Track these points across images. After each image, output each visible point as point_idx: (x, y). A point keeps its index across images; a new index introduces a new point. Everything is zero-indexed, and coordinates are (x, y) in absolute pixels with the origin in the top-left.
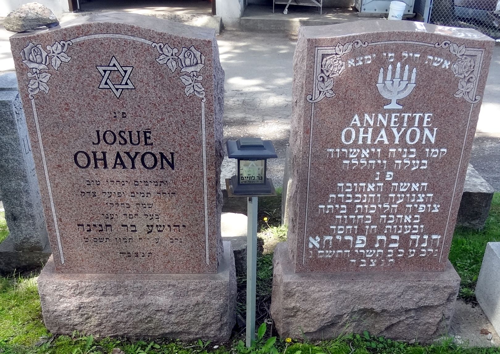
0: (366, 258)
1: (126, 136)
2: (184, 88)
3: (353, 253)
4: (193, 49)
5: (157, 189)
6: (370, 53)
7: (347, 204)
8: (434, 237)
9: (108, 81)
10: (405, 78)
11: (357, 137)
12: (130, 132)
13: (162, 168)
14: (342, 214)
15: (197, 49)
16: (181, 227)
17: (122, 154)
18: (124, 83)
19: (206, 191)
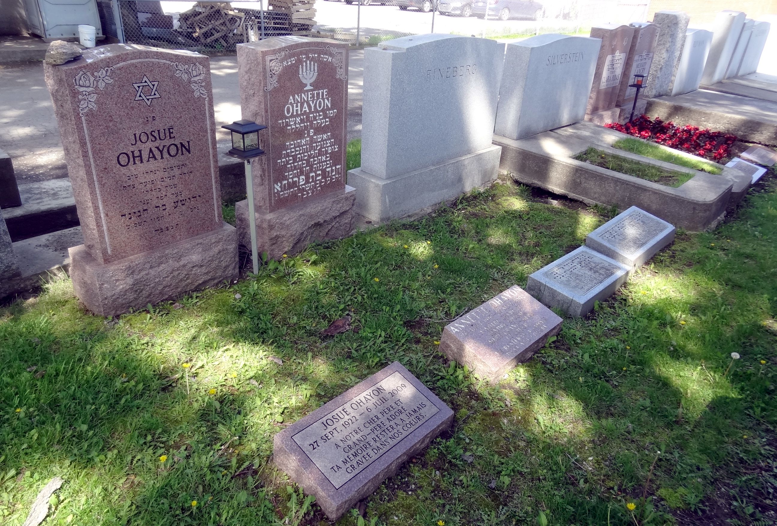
0: (306, 191)
1: (156, 134)
2: (193, 92)
3: (299, 189)
4: (197, 64)
5: (180, 172)
6: (294, 57)
7: (292, 156)
8: (338, 167)
9: (142, 95)
10: (312, 70)
11: (293, 110)
12: (159, 131)
13: (182, 154)
14: (291, 164)
15: (200, 63)
16: (198, 197)
17: (154, 149)
18: (153, 94)
19: (212, 165)
